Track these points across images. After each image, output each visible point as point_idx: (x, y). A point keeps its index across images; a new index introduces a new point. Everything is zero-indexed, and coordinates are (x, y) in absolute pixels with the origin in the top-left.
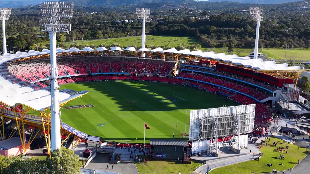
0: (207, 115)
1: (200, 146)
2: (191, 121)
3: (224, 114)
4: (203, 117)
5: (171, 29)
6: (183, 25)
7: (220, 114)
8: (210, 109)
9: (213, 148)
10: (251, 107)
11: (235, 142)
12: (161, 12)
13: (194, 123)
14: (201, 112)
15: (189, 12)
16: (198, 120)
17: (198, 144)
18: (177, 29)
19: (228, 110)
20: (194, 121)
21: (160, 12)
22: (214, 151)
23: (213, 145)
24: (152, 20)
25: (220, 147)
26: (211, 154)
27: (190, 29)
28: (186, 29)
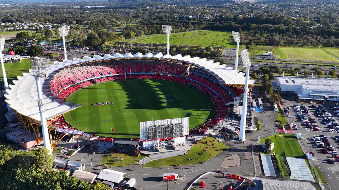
0: (152, 125)
1: (149, 144)
2: (141, 128)
3: (165, 124)
4: (150, 126)
5: (222, 25)
6: (232, 22)
7: (163, 124)
8: (154, 121)
9: (156, 146)
10: (186, 119)
11: (173, 142)
12: (227, 6)
13: (143, 130)
14: (148, 123)
15: (249, 6)
16: (146, 128)
17: (148, 142)
18: (226, 25)
19: (168, 121)
20: (143, 129)
21: (225, 6)
22: (157, 148)
23: (156, 144)
24: (211, 16)
25: (161, 145)
26: (156, 149)
27: (235, 26)
28: (233, 25)
